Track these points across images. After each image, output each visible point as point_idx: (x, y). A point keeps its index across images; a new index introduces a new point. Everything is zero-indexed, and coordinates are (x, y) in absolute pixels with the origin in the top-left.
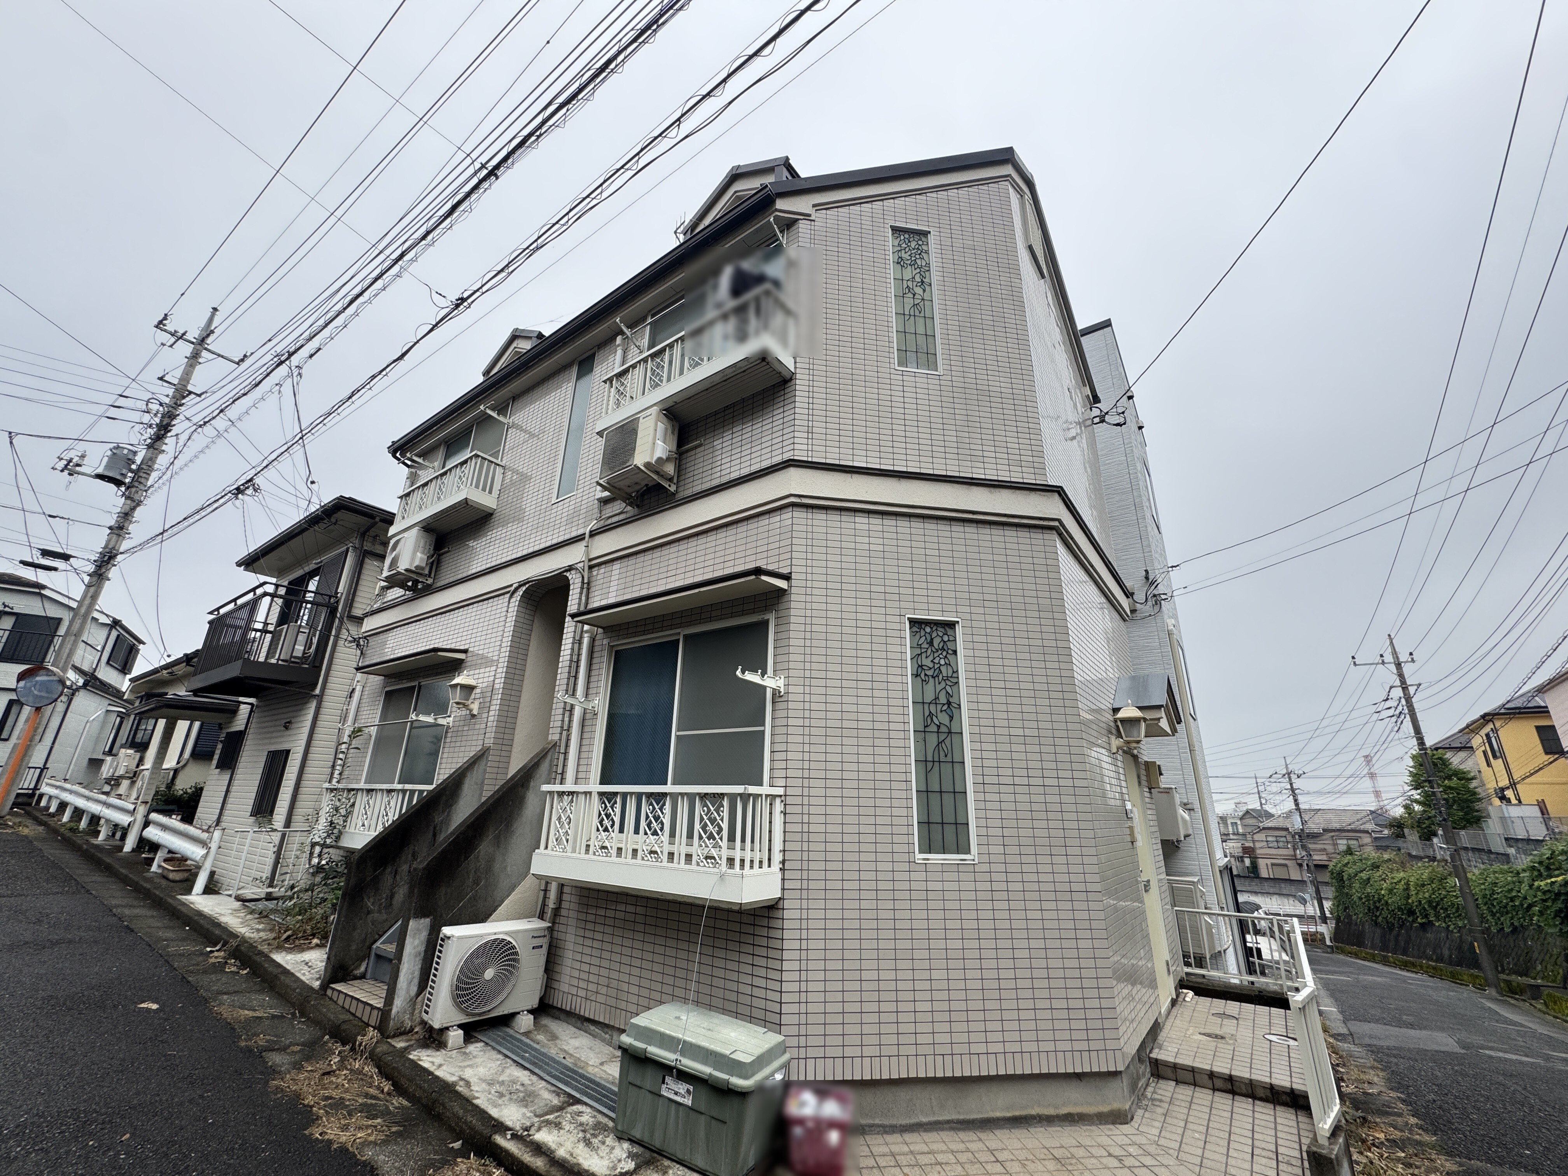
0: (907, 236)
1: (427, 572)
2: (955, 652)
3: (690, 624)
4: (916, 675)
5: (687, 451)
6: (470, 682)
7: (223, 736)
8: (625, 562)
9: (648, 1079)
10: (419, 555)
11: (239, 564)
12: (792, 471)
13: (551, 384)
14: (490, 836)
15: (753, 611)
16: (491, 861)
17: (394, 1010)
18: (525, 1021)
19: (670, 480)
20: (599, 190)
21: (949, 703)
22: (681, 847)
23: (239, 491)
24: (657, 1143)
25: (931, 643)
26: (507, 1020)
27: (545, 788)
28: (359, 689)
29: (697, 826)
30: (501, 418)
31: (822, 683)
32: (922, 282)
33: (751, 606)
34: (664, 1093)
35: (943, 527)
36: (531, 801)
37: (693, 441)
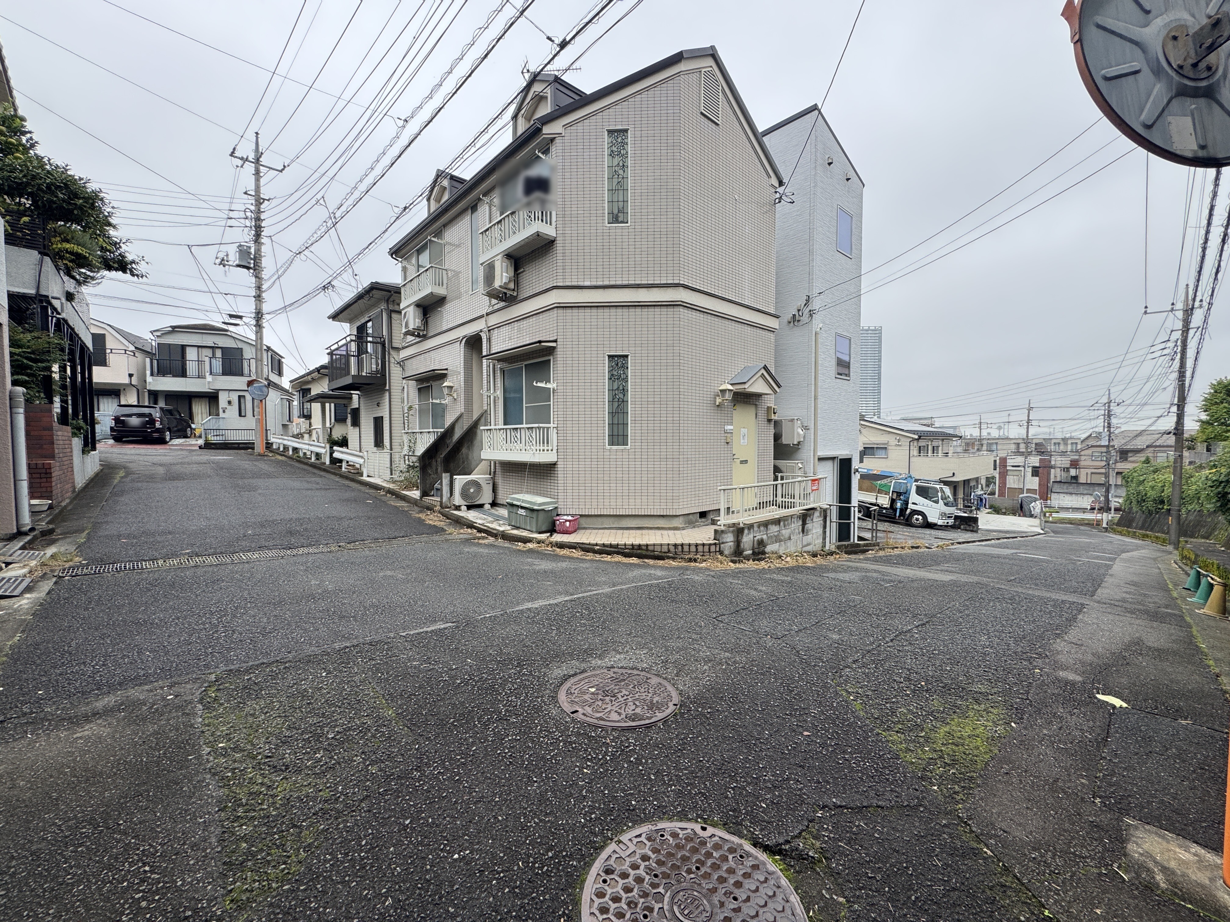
0: (616, 134)
1: (422, 328)
2: (627, 368)
3: (526, 360)
4: (610, 379)
6: (451, 385)
8: (501, 329)
10: (417, 320)
11: (329, 318)
12: (555, 291)
13: (460, 218)
15: (543, 356)
16: (467, 455)
17: (444, 501)
18: (487, 506)
19: (514, 290)
21: (623, 389)
22: (523, 445)
24: (518, 525)
25: (617, 365)
26: (481, 506)
27: (482, 428)
28: (406, 387)
29: (527, 438)
30: (440, 241)
31: (571, 384)
32: (623, 165)
33: (545, 353)
34: (519, 513)
35: (625, 310)
36: (479, 432)
37: (521, 269)
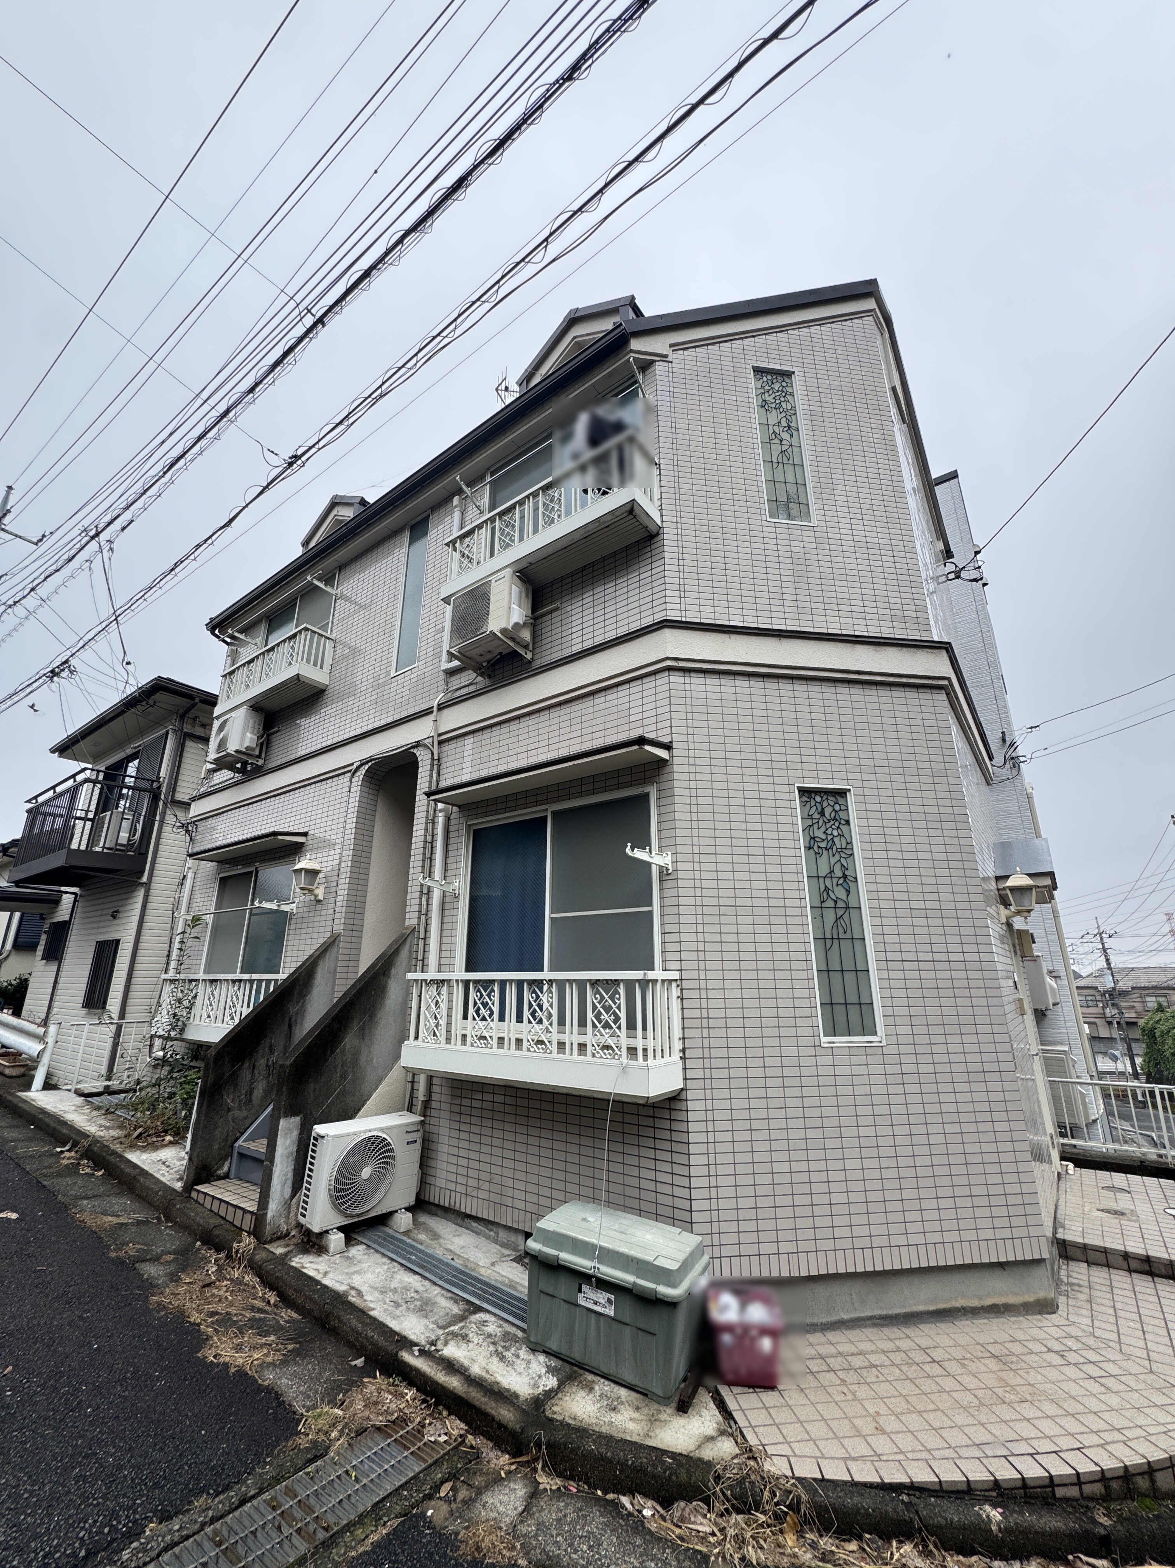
0: (769, 377)
1: (257, 753)
2: (848, 822)
3: (559, 799)
4: (809, 848)
5: (542, 616)
6: (315, 866)
7: (46, 927)
8: (478, 736)
9: (563, 1287)
10: (249, 735)
11: (53, 751)
12: (667, 633)
13: (380, 551)
14: (354, 1028)
15: (631, 784)
16: (357, 1053)
17: (270, 1215)
18: (404, 1220)
19: (526, 647)
20: (453, 326)
21: (845, 877)
22: (572, 1036)
23: (54, 673)
24: (577, 1354)
25: (822, 813)
26: (384, 1219)
27: (410, 976)
28: (190, 875)
29: (590, 1015)
30: (328, 589)
31: (712, 858)
32: (789, 427)
33: (628, 778)
34: (582, 1302)
35: (827, 689)
36: (394, 991)
37: (547, 605)
